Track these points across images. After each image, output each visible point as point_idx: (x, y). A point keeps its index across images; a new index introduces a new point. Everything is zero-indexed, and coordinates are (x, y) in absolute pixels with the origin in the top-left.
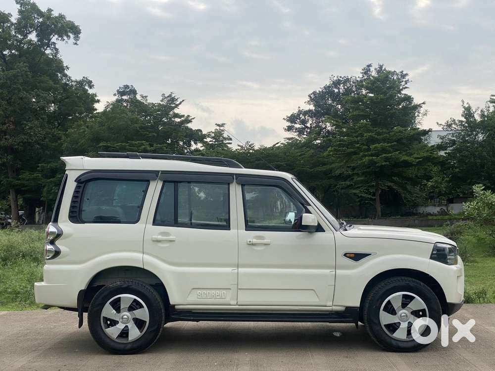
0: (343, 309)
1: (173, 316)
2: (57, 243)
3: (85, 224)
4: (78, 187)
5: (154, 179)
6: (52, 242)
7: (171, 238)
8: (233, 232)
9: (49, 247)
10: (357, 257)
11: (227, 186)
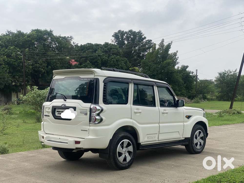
0: (184, 138)
1: (140, 148)
2: (101, 115)
3: (109, 105)
4: (105, 85)
5: (131, 83)
6: (98, 115)
7: (140, 111)
8: (157, 107)
9: (98, 117)
10: (189, 117)
11: (152, 87)
